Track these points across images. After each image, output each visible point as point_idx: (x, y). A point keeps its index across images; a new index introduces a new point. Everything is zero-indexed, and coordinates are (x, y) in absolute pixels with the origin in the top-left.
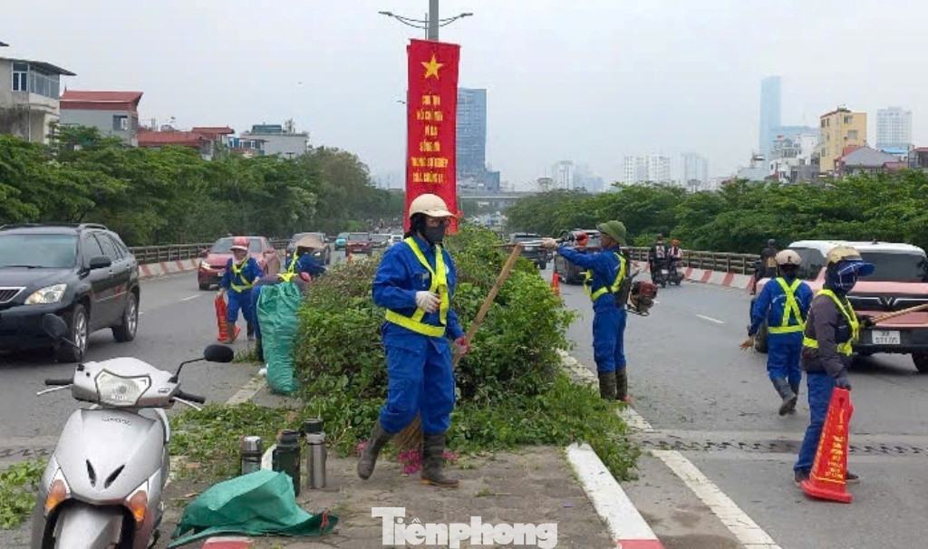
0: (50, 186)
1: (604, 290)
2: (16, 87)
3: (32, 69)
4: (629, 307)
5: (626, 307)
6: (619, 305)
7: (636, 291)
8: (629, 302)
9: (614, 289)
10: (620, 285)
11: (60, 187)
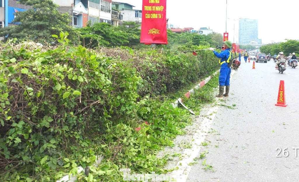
0: (116, 37)
1: (225, 62)
2: (136, 17)
3: (140, 12)
4: (232, 67)
5: (231, 68)
6: (229, 67)
7: (234, 62)
8: (232, 66)
9: (228, 61)
10: (229, 61)
11: (119, 37)
